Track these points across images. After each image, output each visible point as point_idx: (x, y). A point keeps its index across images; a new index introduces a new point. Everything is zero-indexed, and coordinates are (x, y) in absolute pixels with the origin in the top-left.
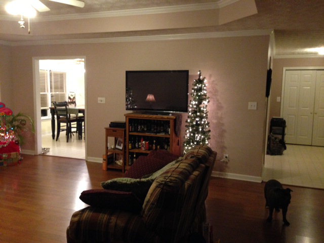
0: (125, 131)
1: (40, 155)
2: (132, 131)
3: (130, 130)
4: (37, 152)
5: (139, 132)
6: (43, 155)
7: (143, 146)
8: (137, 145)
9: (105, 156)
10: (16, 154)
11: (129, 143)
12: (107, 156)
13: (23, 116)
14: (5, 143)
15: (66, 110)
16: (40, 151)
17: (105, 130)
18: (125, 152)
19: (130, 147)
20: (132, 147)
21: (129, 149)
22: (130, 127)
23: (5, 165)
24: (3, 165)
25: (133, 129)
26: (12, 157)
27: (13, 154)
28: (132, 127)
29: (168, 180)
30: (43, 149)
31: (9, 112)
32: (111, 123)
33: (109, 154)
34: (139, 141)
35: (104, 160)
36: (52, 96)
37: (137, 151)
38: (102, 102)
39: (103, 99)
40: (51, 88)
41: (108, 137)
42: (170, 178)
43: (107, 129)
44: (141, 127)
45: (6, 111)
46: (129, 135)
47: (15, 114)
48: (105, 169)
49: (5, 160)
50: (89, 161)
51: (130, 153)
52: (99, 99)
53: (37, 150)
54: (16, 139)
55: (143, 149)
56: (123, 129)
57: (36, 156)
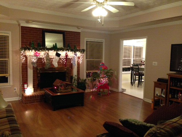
0: (167, 85)
1: (120, 92)
2: (172, 86)
3: (171, 85)
4: (119, 91)
5: (178, 87)
6: (122, 93)
7: (180, 98)
8: (176, 96)
9: (153, 100)
10: (107, 90)
11: (170, 94)
12: (154, 100)
13: (112, 70)
14: (102, 84)
15: (138, 68)
16: (120, 90)
17: (153, 83)
18: (166, 100)
19: (170, 96)
20: (172, 97)
21: (169, 98)
22: (171, 83)
23: (101, 95)
24: (100, 95)
25: (173, 84)
26: (105, 91)
27: (106, 90)
28: (172, 83)
29: (158, 131)
30: (122, 89)
31: (106, 68)
32: (159, 79)
33: (156, 99)
34: (178, 94)
35: (152, 102)
36: (134, 60)
37: (175, 100)
38: (155, 65)
39: (156, 63)
40: (134, 55)
41: (156, 88)
42: (161, 130)
43: (155, 83)
44: (180, 84)
45: (105, 67)
46: (170, 88)
47: (108, 69)
48: (152, 108)
49: (101, 92)
50: (145, 101)
51: (170, 101)
52: (154, 62)
53: (119, 90)
54: (108, 82)
55: (180, 99)
56: (166, 84)
57: (118, 92)
